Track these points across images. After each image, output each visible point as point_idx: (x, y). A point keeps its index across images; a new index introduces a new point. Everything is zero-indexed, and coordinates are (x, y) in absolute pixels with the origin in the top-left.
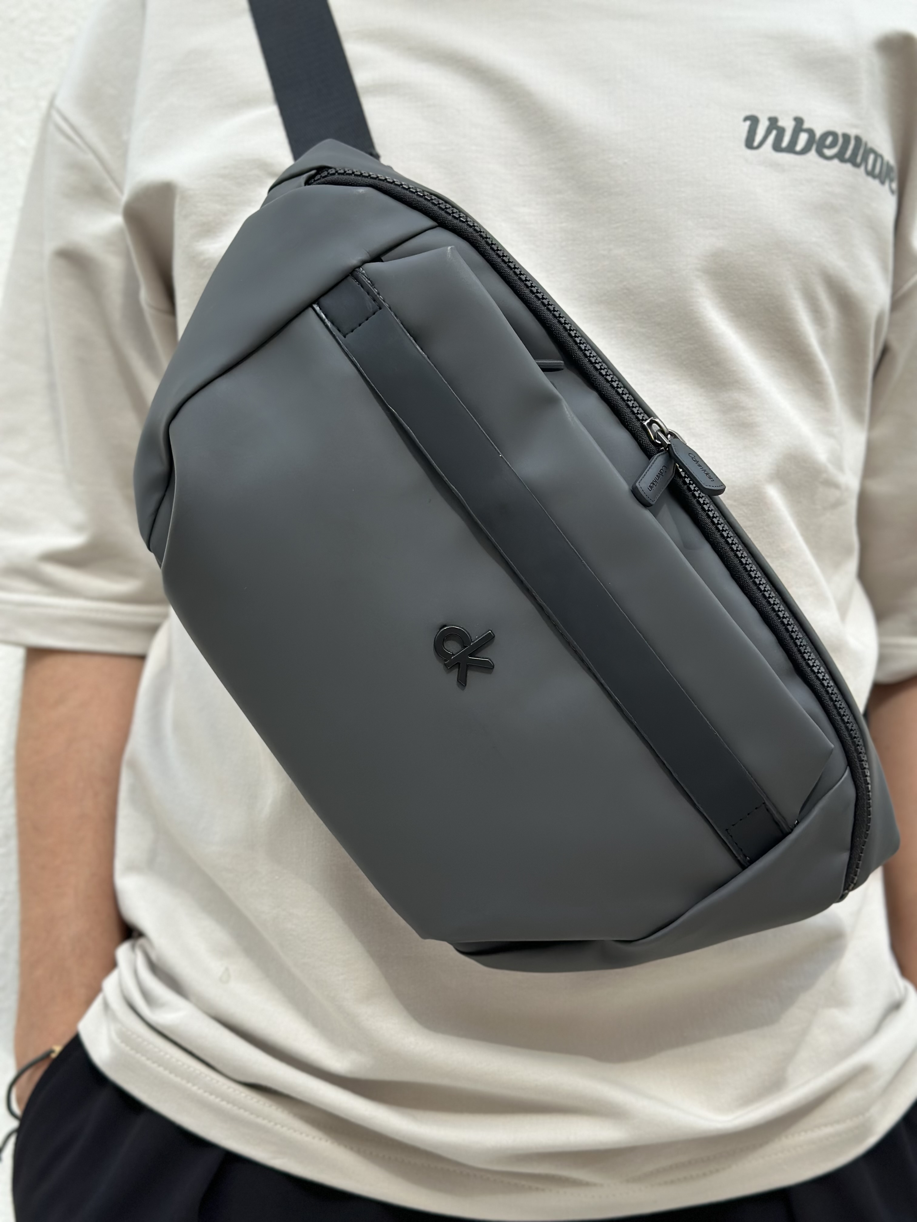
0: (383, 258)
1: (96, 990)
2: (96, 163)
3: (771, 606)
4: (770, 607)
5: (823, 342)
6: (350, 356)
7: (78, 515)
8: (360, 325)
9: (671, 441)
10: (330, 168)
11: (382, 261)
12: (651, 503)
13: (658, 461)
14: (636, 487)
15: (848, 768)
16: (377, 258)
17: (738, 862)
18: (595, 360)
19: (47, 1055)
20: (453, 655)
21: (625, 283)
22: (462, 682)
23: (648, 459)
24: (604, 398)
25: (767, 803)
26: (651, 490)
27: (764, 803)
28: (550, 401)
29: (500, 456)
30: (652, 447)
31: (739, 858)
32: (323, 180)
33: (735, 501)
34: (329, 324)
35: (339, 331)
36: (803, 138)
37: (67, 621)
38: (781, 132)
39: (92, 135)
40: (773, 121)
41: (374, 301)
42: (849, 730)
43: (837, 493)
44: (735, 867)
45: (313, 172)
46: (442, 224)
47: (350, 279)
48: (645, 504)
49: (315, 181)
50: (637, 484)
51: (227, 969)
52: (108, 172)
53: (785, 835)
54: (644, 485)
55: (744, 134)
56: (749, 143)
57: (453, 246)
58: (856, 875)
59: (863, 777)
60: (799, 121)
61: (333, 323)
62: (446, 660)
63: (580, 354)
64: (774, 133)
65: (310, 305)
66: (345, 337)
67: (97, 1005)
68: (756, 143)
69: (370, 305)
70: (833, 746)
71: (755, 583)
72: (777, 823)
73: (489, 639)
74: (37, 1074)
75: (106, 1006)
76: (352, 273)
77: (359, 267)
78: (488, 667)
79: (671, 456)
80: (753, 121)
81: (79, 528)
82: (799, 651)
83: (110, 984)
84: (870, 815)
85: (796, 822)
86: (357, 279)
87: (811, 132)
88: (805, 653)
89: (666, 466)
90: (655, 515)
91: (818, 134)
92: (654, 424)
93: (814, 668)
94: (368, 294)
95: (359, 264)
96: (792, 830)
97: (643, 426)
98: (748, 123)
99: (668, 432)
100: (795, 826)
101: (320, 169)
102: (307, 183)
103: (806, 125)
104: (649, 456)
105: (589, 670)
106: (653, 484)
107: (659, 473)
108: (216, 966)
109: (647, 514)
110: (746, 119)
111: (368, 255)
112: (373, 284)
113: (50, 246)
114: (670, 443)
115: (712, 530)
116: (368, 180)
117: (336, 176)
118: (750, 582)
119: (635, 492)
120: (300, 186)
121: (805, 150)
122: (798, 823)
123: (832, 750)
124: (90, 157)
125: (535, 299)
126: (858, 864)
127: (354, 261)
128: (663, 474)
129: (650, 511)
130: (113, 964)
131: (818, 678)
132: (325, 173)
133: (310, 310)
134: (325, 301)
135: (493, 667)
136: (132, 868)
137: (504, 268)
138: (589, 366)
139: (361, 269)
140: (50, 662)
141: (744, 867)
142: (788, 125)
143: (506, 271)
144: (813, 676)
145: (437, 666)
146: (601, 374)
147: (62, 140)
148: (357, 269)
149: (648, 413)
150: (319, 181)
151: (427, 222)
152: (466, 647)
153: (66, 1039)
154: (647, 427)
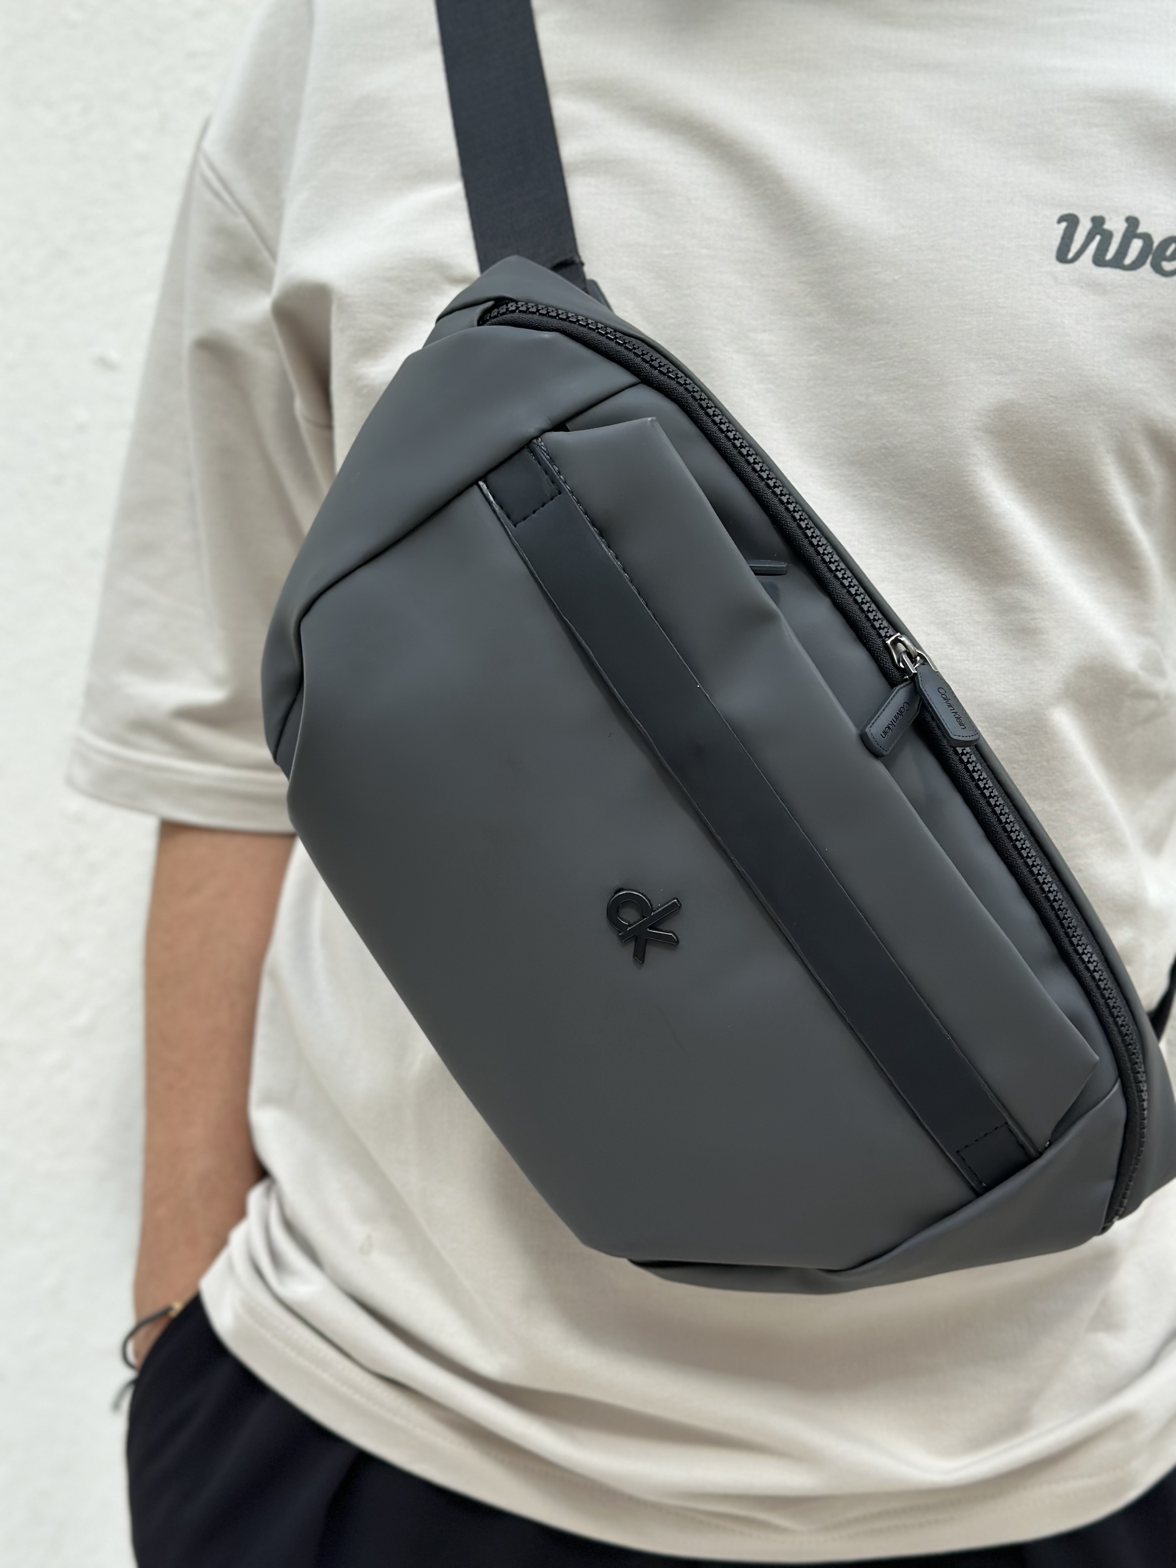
0: (568, 425)
3: (1035, 877)
4: (1033, 878)
5: (1145, 515)
6: (520, 552)
7: (219, 665)
8: (534, 512)
9: (918, 669)
10: (512, 300)
11: (567, 430)
12: (885, 753)
13: (900, 695)
15: (1119, 1081)
16: (561, 426)
17: (972, 1188)
18: (830, 558)
19: (166, 1312)
20: (630, 926)
22: (640, 956)
23: (889, 687)
24: (839, 607)
25: (1010, 1123)
26: (884, 736)
27: (1006, 1123)
29: (698, 686)
30: (897, 673)
31: (973, 1184)
32: (500, 318)
34: (497, 508)
35: (509, 517)
36: (1137, 245)
38: (1107, 236)
39: (243, 189)
40: (1098, 222)
41: (553, 482)
42: (1123, 1036)
44: (967, 1193)
46: (645, 380)
47: (526, 452)
49: (491, 318)
50: (867, 730)
51: (369, 1237)
53: (1030, 1160)
54: (876, 730)
55: (1056, 242)
56: (1062, 256)
57: (654, 418)
58: (1121, 1207)
59: (1138, 1092)
60: (1132, 222)
61: (501, 507)
62: (620, 932)
63: (811, 550)
64: (1098, 238)
65: (475, 483)
66: (515, 526)
68: (1071, 255)
69: (548, 488)
70: (1097, 1058)
72: (1022, 1146)
73: (674, 909)
76: (527, 445)
77: (537, 438)
78: (672, 943)
80: (1071, 221)
81: (218, 681)
82: (1067, 934)
84: (1143, 1137)
85: (1048, 1143)
86: (533, 452)
87: (1147, 238)
88: (1073, 936)
89: (909, 703)
90: (888, 767)
91: (1157, 241)
92: (900, 644)
93: (1084, 956)
94: (546, 473)
95: (537, 434)
96: (1040, 1154)
97: (886, 645)
98: (1064, 225)
99: (917, 654)
100: (1046, 1148)
102: (482, 321)
103: (1141, 229)
104: (892, 684)
105: (795, 952)
106: (889, 728)
107: (897, 713)
109: (879, 767)
110: (1060, 221)
111: (550, 423)
112: (553, 462)
113: (190, 334)
114: (916, 672)
115: (965, 779)
116: (555, 323)
117: (516, 315)
119: (864, 739)
120: (472, 326)
121: (1136, 265)
122: (1050, 1145)
125: (758, 480)
126: (1125, 1193)
127: (531, 428)
128: (903, 714)
129: (882, 762)
131: (1088, 969)
132: (503, 309)
133: (475, 488)
134: (493, 478)
135: (678, 942)
136: (269, 1100)
137: (721, 439)
138: (822, 566)
139: (540, 439)
141: (978, 1194)
143: (722, 443)
144: (1081, 967)
145: (608, 938)
146: (836, 577)
147: (208, 196)
148: (535, 441)
149: (896, 626)
150: (495, 320)
151: (627, 378)
152: (644, 917)
153: (187, 1296)
154: (891, 647)
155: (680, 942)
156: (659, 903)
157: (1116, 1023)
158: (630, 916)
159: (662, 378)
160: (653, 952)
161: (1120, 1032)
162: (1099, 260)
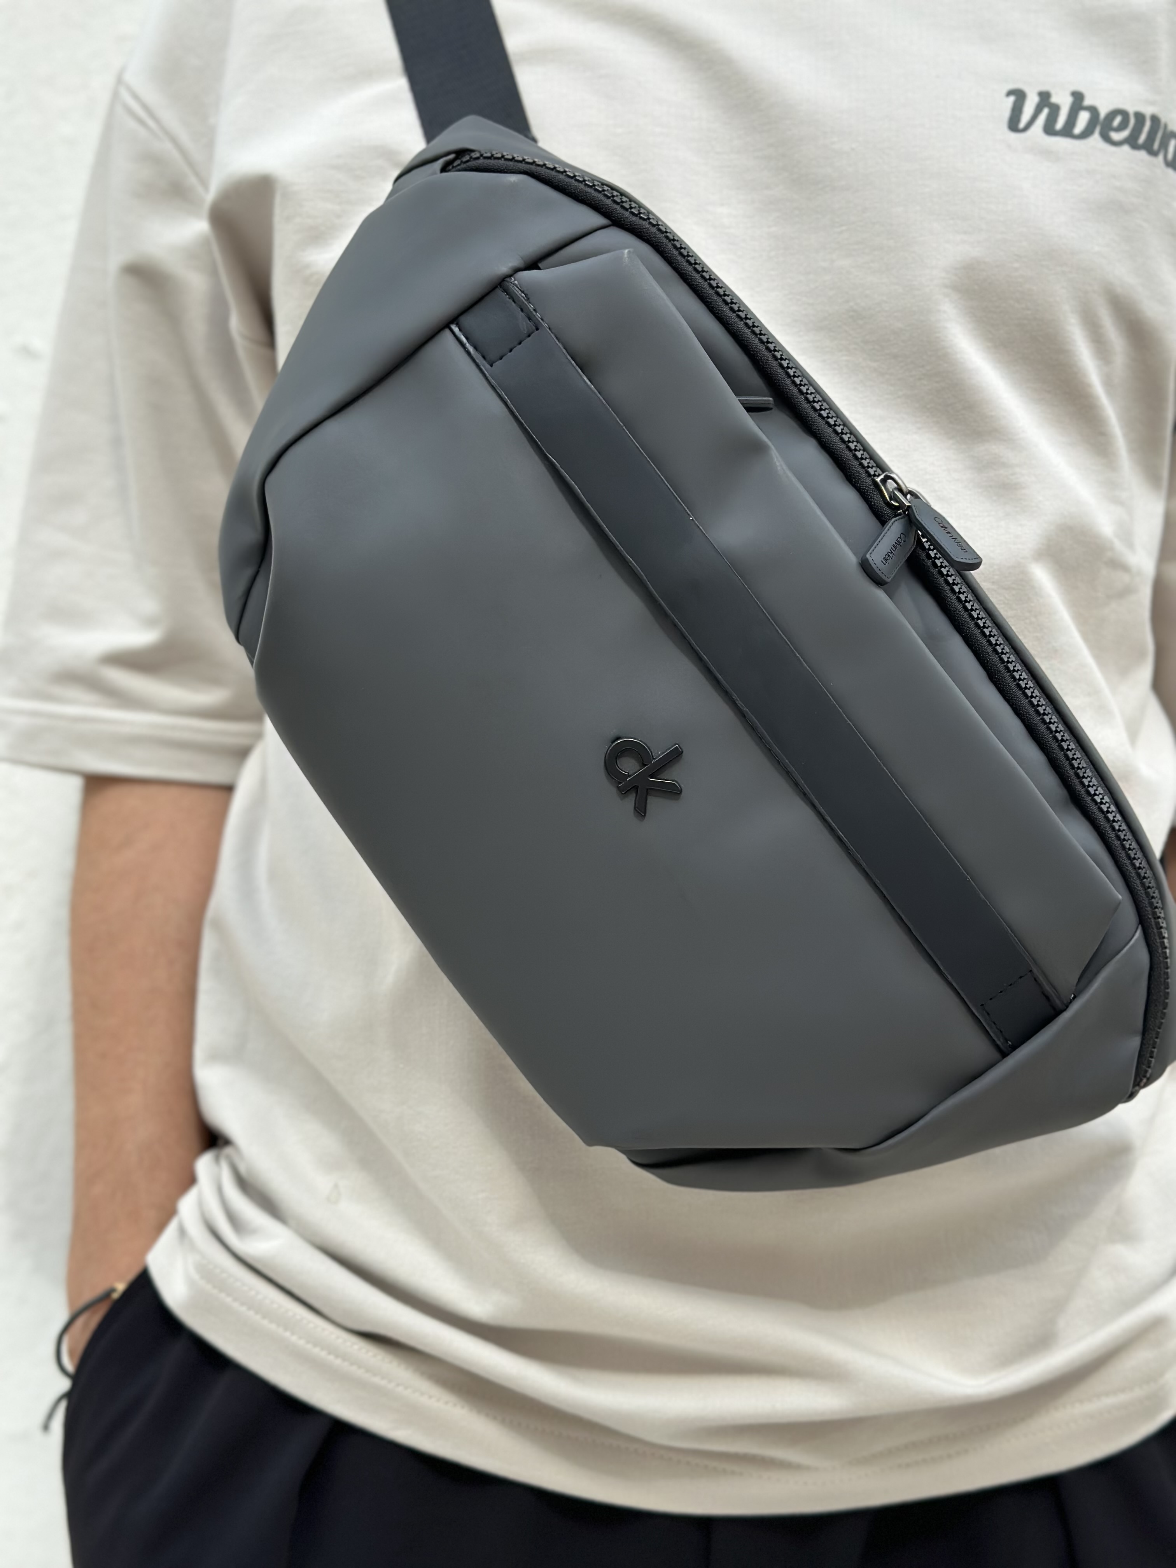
0: (540, 265)
1: (169, 1212)
2: (175, 154)
3: (1041, 717)
4: (1039, 718)
5: (1108, 383)
6: (498, 391)
7: (150, 606)
8: (511, 351)
9: (911, 502)
10: (472, 151)
11: (539, 269)
12: (886, 579)
13: (895, 528)
14: (867, 560)
15: (1140, 927)
16: (533, 265)
17: (997, 1047)
18: (813, 398)
19: (107, 1295)
20: (629, 776)
21: (851, 304)
22: (641, 811)
23: (881, 526)
24: (826, 447)
25: (1035, 970)
26: (885, 562)
27: (1031, 971)
28: (756, 448)
29: (691, 518)
30: (887, 511)
31: (998, 1043)
32: (463, 166)
33: (993, 583)
34: (471, 349)
35: (484, 357)
36: (1083, 118)
37: (136, 740)
38: (1055, 110)
39: (170, 117)
40: (1045, 97)
41: (530, 319)
42: (1142, 878)
43: (1126, 578)
44: (994, 1054)
45: (452, 156)
46: (616, 222)
47: (499, 292)
48: (879, 582)
49: (453, 167)
50: (868, 556)
51: (336, 1186)
52: (190, 164)
53: (1058, 1013)
54: (876, 557)
55: (1006, 114)
56: (1014, 125)
57: (631, 250)
58: (1149, 1067)
59: (1160, 939)
60: (1078, 97)
61: (475, 348)
62: (620, 783)
63: (795, 390)
64: (1046, 111)
65: (447, 326)
66: (491, 366)
67: (171, 1230)
68: (1022, 125)
69: (524, 324)
70: (1120, 897)
71: (1019, 686)
72: (1048, 998)
73: (675, 755)
74: (93, 1320)
75: (182, 1232)
76: (501, 284)
77: (510, 276)
78: (673, 792)
79: (911, 520)
80: (1019, 96)
81: (150, 622)
82: (1077, 775)
83: (187, 1205)
84: (1168, 988)
85: (1073, 996)
86: (507, 291)
87: (1093, 110)
88: (1084, 777)
89: (905, 534)
90: (890, 595)
91: (1103, 113)
92: (890, 481)
93: (1096, 797)
94: (522, 310)
95: (510, 272)
96: (1066, 1007)
97: (875, 484)
98: (1012, 99)
99: (908, 492)
100: (1071, 1001)
101: (460, 153)
102: (444, 169)
103: (1087, 102)
104: (883, 521)
105: (804, 796)
106: (889, 556)
107: (895, 543)
108: (323, 1182)
109: (880, 594)
110: (1010, 93)
111: (522, 262)
112: (528, 299)
113: (116, 260)
114: (910, 505)
115: (963, 618)
116: (522, 166)
117: (481, 161)
118: (1013, 685)
119: (865, 567)
120: (434, 173)
121: (1086, 134)
122: (1075, 997)
123: (1119, 903)
124: (168, 146)
125: (737, 320)
126: (1152, 1052)
127: (504, 269)
128: (901, 544)
129: (884, 590)
130: (190, 1180)
131: (1101, 810)
132: (467, 158)
133: (447, 332)
134: (466, 320)
135: (681, 791)
136: (216, 1056)
137: (697, 279)
138: (806, 406)
139: (513, 278)
140: (114, 794)
141: (1004, 1055)
142: (1064, 102)
143: (699, 282)
144: (1094, 808)
145: (608, 790)
146: (821, 415)
147: (132, 124)
148: (508, 279)
149: (882, 467)
150: (459, 167)
151: (598, 220)
152: (646, 765)
153: (131, 1274)
154: (880, 484)
155: (683, 791)
156: (658, 752)
157: (1133, 865)
158: (629, 766)
159: (634, 218)
160: (655, 804)
161: (1138, 875)
162: (1049, 129)
